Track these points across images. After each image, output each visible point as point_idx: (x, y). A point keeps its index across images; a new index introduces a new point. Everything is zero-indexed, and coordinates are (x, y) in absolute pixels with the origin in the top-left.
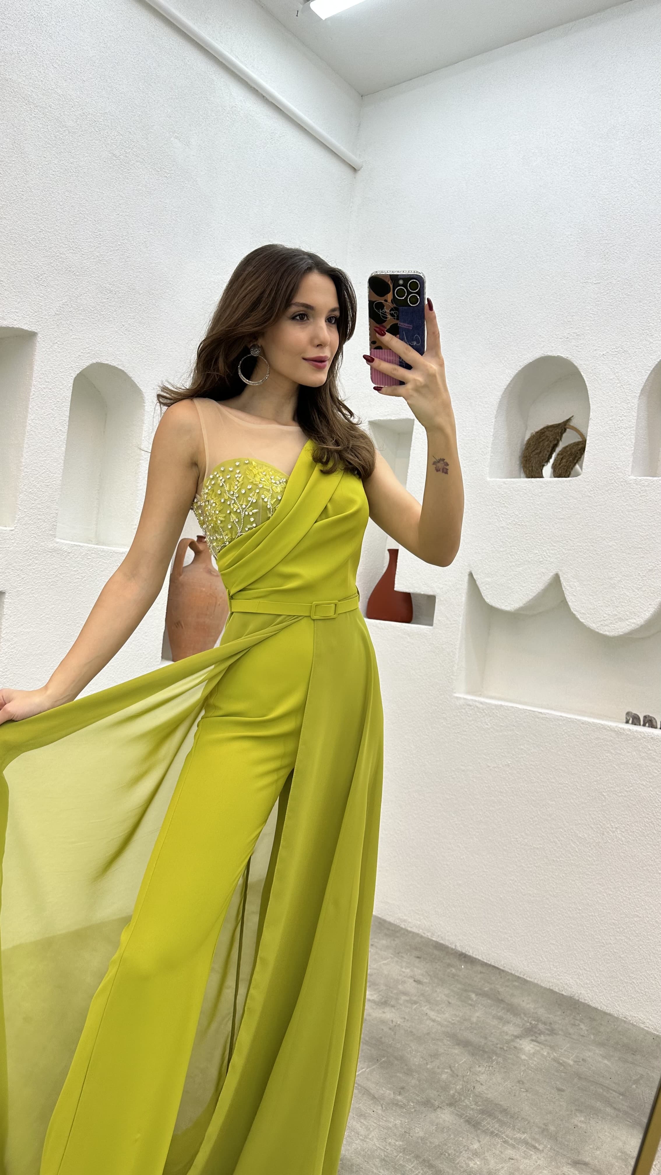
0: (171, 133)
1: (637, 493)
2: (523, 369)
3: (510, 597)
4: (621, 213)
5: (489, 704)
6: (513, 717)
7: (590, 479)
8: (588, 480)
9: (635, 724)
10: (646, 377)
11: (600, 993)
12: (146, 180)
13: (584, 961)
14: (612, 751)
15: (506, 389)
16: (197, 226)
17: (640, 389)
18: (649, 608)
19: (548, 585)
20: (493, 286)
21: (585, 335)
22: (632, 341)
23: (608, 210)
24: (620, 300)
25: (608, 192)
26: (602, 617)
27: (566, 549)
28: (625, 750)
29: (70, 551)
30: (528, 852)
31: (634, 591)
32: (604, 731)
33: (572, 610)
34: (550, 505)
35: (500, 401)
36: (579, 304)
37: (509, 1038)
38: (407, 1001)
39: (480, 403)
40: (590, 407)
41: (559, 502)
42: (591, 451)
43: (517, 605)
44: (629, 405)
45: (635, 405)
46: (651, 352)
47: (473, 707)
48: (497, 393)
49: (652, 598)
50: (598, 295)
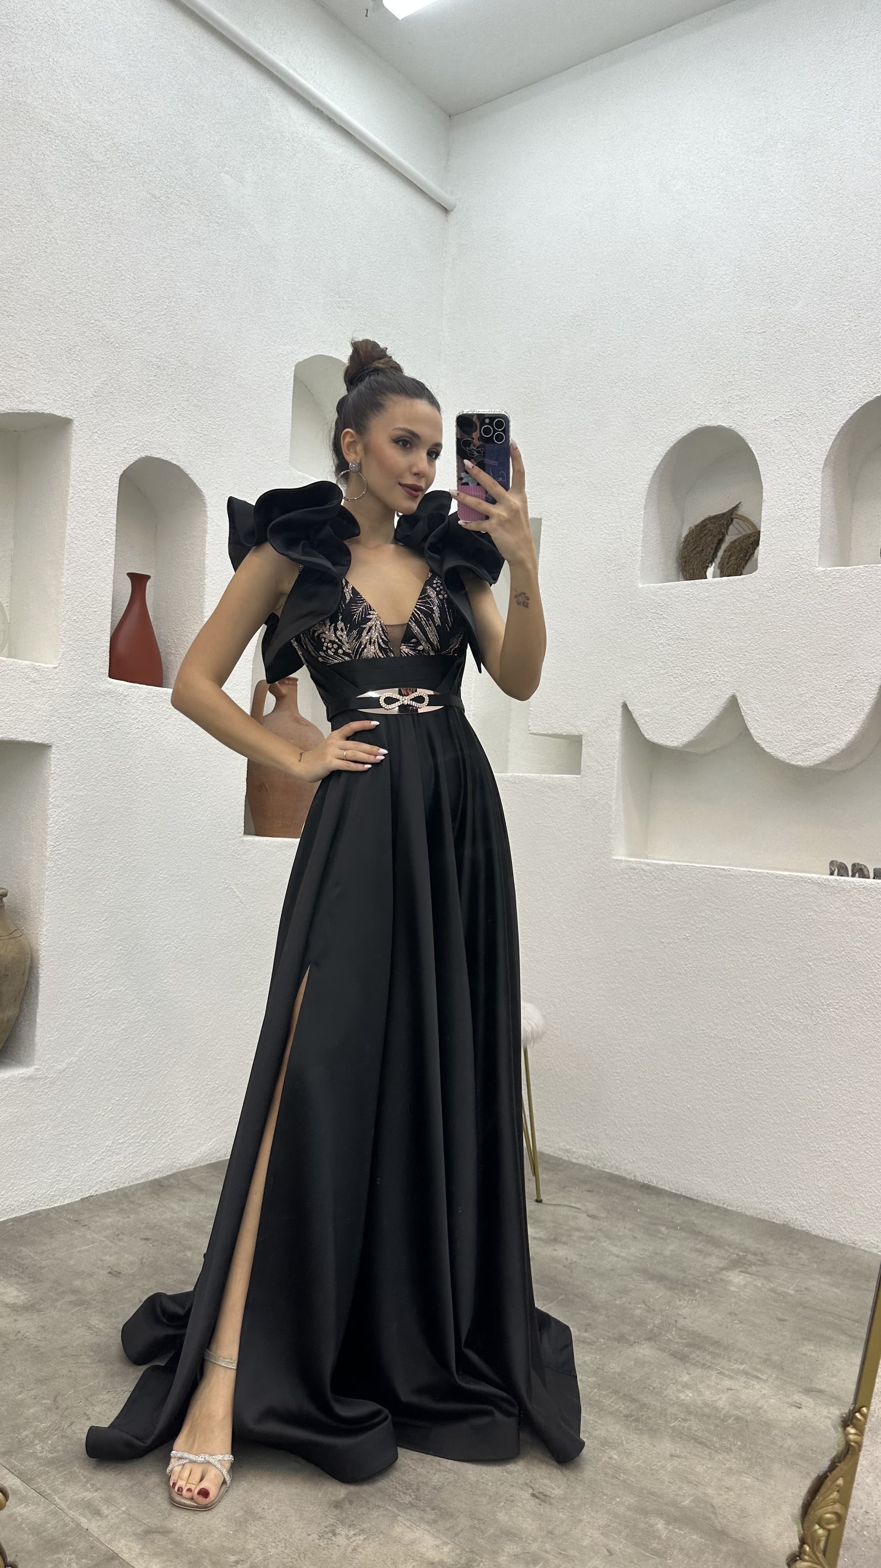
0: (220, 167)
1: (827, 588)
2: (674, 445)
3: (676, 730)
5: (658, 864)
6: (689, 878)
7: (768, 575)
8: (766, 577)
9: (842, 876)
10: (830, 444)
11: (821, 1215)
12: (195, 227)
13: (797, 1177)
14: (815, 908)
15: (656, 472)
16: (258, 283)
17: (824, 459)
18: (850, 728)
19: (723, 710)
20: (632, 345)
21: (751, 397)
23: (770, 241)
25: (769, 219)
26: (793, 744)
27: (742, 664)
28: (831, 906)
29: (126, 694)
30: (719, 1045)
31: (831, 709)
32: (806, 884)
33: (755, 738)
34: (720, 611)
35: (649, 488)
36: (741, 360)
37: (713, 1271)
38: (582, 1237)
39: (624, 492)
40: (761, 487)
41: (731, 607)
42: (767, 541)
43: (686, 739)
44: (811, 480)
45: (818, 479)
46: (834, 412)
47: (638, 871)
48: (645, 478)
49: (854, 715)
50: (764, 347)
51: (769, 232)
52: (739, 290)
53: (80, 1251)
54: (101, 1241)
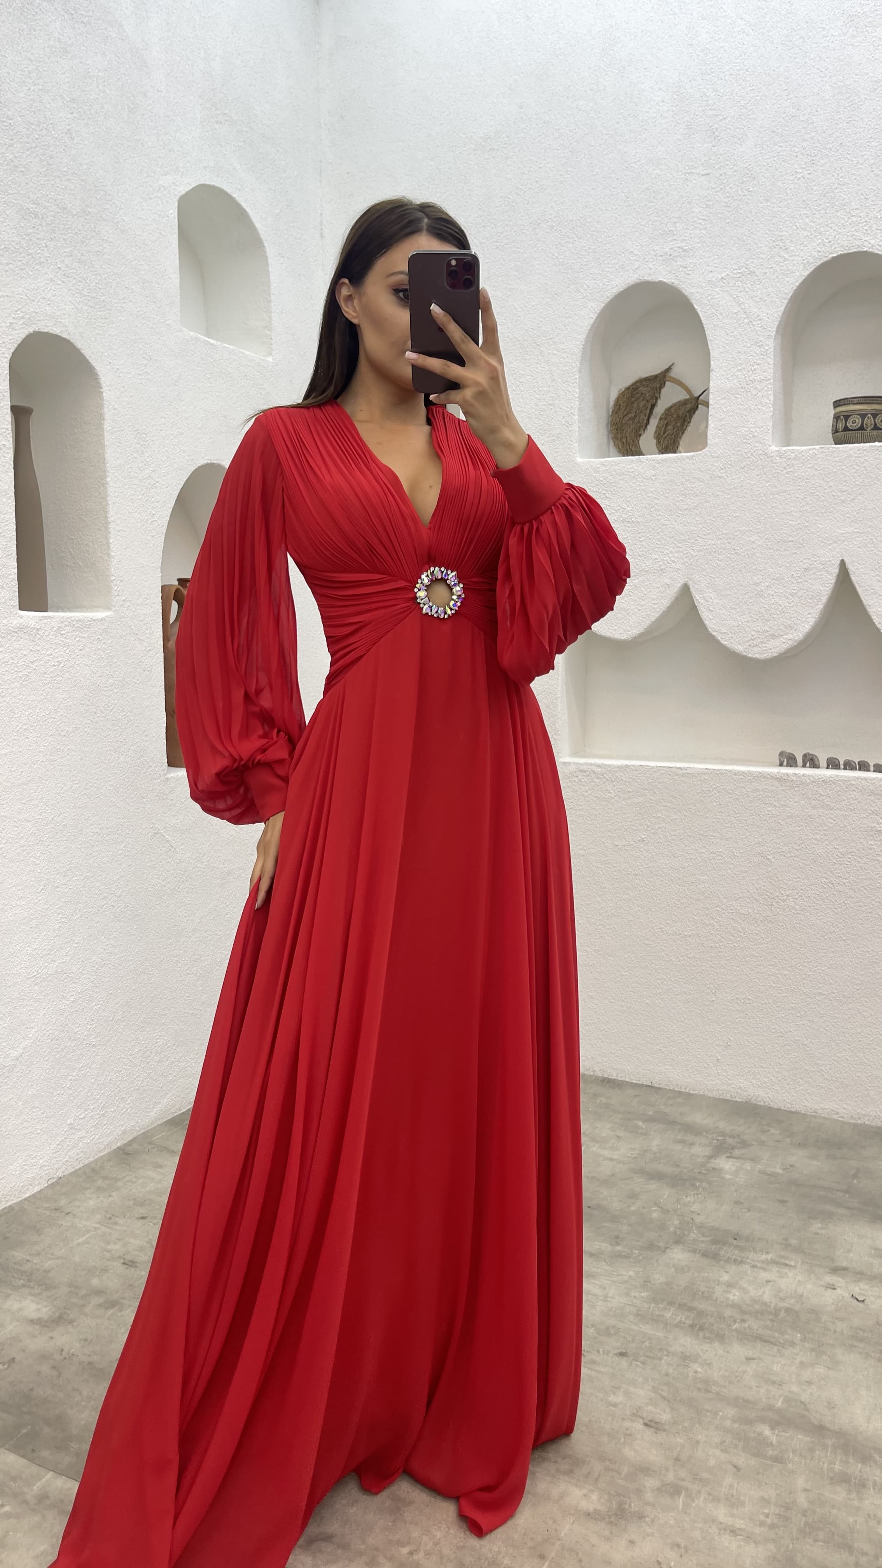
1: (782, 469)
2: (610, 301)
3: (625, 620)
4: (731, 70)
5: (610, 766)
7: (719, 453)
8: (716, 454)
9: (794, 766)
10: (784, 309)
11: (782, 1090)
15: (590, 330)
17: (776, 327)
18: (807, 618)
19: (675, 599)
20: (556, 179)
21: (694, 250)
22: (760, 258)
23: (713, 67)
24: (739, 198)
26: (750, 635)
27: (693, 549)
31: (787, 597)
33: (710, 630)
34: (668, 491)
35: (583, 350)
36: (683, 205)
39: (555, 354)
40: (709, 353)
41: (681, 487)
42: (717, 415)
43: (635, 631)
44: (762, 349)
45: (770, 348)
46: (787, 272)
47: (588, 773)
48: (579, 337)
49: (811, 605)
50: (708, 192)
51: (710, 56)
52: (679, 121)
53: (79, 1244)
54: (96, 1228)
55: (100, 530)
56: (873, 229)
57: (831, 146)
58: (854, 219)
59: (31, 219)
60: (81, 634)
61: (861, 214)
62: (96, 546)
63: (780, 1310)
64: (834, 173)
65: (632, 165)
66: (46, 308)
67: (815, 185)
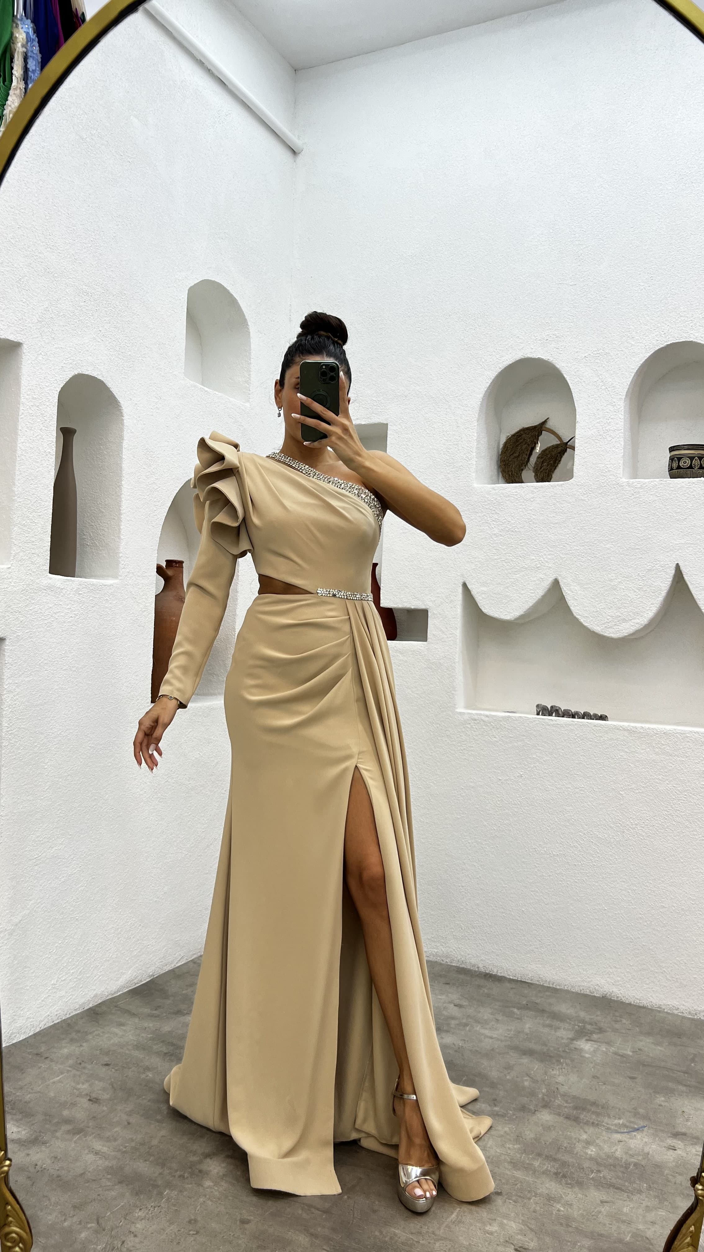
0: (130, 111)
1: (630, 495)
2: (502, 370)
3: (509, 606)
4: (592, 213)
5: (493, 716)
6: (522, 727)
7: (582, 482)
8: (580, 484)
10: (631, 380)
11: (632, 988)
15: (486, 391)
17: (626, 391)
18: (651, 607)
19: (548, 590)
20: (463, 285)
21: (564, 337)
22: (613, 344)
24: (598, 302)
26: (605, 619)
27: (562, 553)
29: (63, 586)
31: (635, 592)
33: (575, 614)
34: (543, 510)
35: (481, 406)
36: (556, 306)
37: (566, 1041)
38: (458, 1024)
39: (460, 408)
40: (574, 410)
41: (553, 506)
42: (581, 455)
43: (518, 614)
44: (615, 408)
45: (622, 407)
46: (633, 354)
47: (478, 721)
48: (478, 396)
49: (653, 597)
50: (575, 297)
53: (54, 1083)
54: (68, 1071)
55: (114, 519)
56: (697, 325)
57: (665, 267)
58: (683, 318)
59: (83, 296)
60: (94, 595)
61: (688, 316)
62: (110, 531)
63: (630, 1164)
64: (668, 287)
65: (519, 277)
66: (89, 358)
67: (653, 294)
